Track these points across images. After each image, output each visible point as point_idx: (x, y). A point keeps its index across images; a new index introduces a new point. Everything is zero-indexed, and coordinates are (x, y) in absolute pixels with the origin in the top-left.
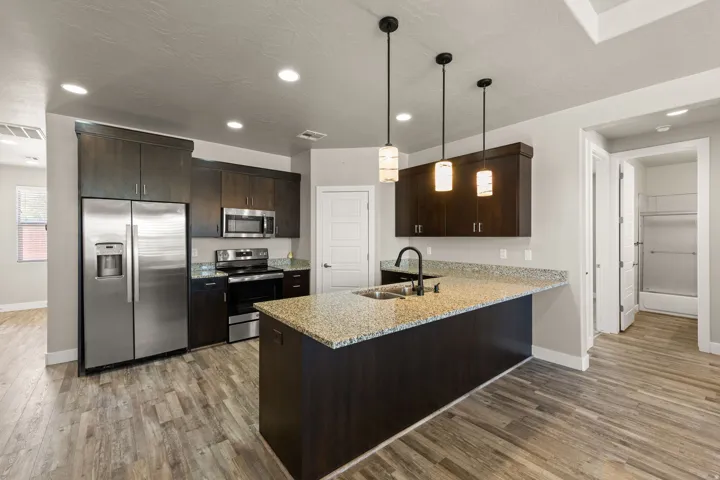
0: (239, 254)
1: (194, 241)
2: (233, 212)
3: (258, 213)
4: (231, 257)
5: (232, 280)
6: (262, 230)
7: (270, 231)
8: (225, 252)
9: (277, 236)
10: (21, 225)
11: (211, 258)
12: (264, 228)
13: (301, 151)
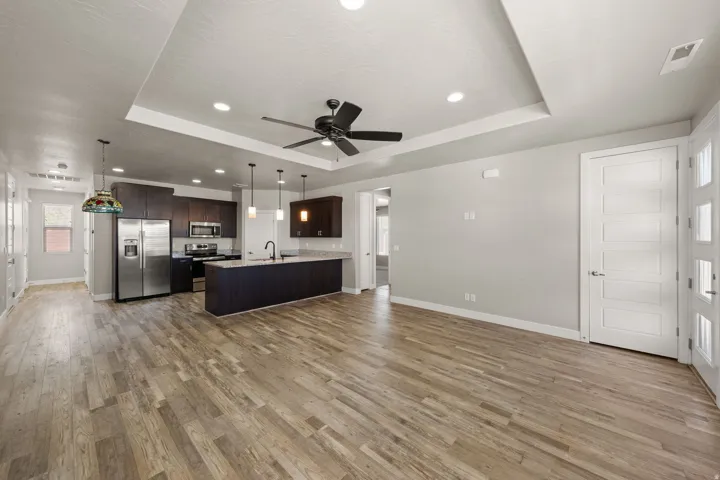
0: (199, 246)
1: (174, 240)
2: (197, 224)
3: (213, 224)
4: (195, 248)
5: (195, 259)
6: (213, 234)
7: (218, 234)
8: (191, 245)
9: (222, 237)
10: (45, 229)
11: (183, 249)
12: (214, 232)
13: (237, 191)
